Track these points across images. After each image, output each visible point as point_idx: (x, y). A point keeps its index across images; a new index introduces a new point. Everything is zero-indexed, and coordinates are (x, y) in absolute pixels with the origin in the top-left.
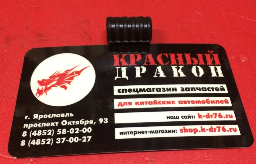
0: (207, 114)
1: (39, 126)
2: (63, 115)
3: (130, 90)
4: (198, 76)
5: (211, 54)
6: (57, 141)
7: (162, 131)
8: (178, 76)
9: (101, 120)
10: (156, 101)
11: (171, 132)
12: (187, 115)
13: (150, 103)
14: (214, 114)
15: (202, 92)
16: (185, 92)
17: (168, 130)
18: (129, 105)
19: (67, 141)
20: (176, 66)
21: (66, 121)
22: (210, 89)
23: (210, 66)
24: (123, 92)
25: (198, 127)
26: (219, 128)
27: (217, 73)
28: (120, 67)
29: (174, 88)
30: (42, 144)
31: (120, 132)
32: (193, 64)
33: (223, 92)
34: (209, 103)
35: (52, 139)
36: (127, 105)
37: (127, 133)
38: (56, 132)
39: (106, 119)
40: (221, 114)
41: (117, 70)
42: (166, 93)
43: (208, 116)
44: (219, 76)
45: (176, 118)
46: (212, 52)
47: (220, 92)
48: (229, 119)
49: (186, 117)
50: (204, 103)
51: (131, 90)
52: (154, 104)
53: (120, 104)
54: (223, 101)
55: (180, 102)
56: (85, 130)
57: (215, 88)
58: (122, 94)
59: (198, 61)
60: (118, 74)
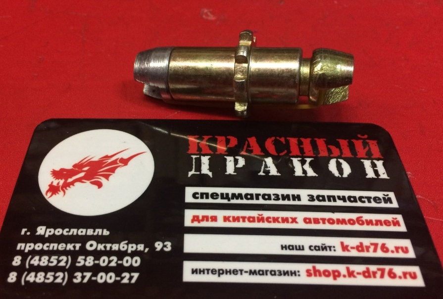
0: (359, 244)
1: (45, 248)
2: (90, 232)
3: (214, 196)
4: (340, 176)
5: (364, 139)
6: (75, 277)
7: (271, 271)
8: (304, 175)
9: (158, 246)
10: (263, 216)
11: (288, 275)
12: (320, 245)
13: (251, 219)
14: (372, 244)
15: (348, 204)
16: (316, 203)
17: (284, 271)
18: (212, 221)
19: (94, 278)
20: (299, 159)
21: (94, 243)
22: (363, 199)
23: (362, 160)
24: (202, 198)
25: (342, 268)
26: (383, 271)
27: (376, 172)
28: (198, 156)
29: (296, 196)
30: (47, 281)
31: (193, 270)
32: (331, 155)
33: (388, 205)
34: (363, 224)
35: (66, 273)
36: (207, 220)
37: (206, 272)
38: (74, 260)
39: (169, 244)
40: (386, 246)
41: (194, 161)
42: (281, 202)
43: (360, 248)
44: (379, 177)
45: (298, 248)
46: (366, 136)
47: (383, 205)
48: (401, 255)
49: (317, 248)
50: (353, 223)
51: (217, 195)
52: (259, 221)
53: (196, 219)
54: (389, 222)
55: (308, 221)
56: (127, 261)
57: (372, 197)
58: (199, 201)
59: (341, 150)
60: (194, 167)
